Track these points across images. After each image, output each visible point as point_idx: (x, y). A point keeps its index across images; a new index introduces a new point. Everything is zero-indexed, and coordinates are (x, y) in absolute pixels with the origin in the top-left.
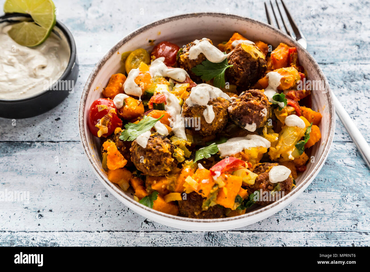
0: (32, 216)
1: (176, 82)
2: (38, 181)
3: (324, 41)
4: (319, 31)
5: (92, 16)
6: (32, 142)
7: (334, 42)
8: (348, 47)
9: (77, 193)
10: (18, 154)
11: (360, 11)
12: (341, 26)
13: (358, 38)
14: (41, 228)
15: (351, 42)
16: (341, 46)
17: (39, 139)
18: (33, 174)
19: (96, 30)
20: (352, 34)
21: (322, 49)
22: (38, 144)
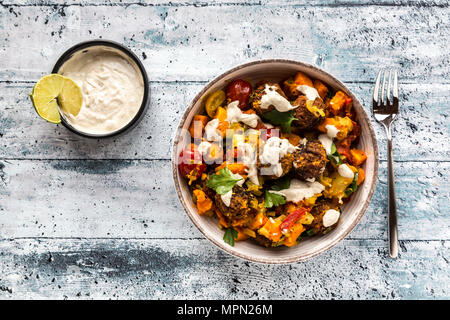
0: (139, 226)
1: (249, 127)
2: (140, 196)
3: (373, 58)
4: (371, 47)
5: (169, 27)
6: (131, 160)
7: (382, 59)
8: (393, 65)
9: (171, 207)
10: (121, 171)
11: (408, 25)
12: (389, 41)
13: (403, 55)
14: (146, 236)
15: (396, 60)
16: (388, 64)
17: (137, 157)
18: (136, 189)
19: (173, 43)
20: (398, 51)
21: (371, 66)
22: (137, 162)
